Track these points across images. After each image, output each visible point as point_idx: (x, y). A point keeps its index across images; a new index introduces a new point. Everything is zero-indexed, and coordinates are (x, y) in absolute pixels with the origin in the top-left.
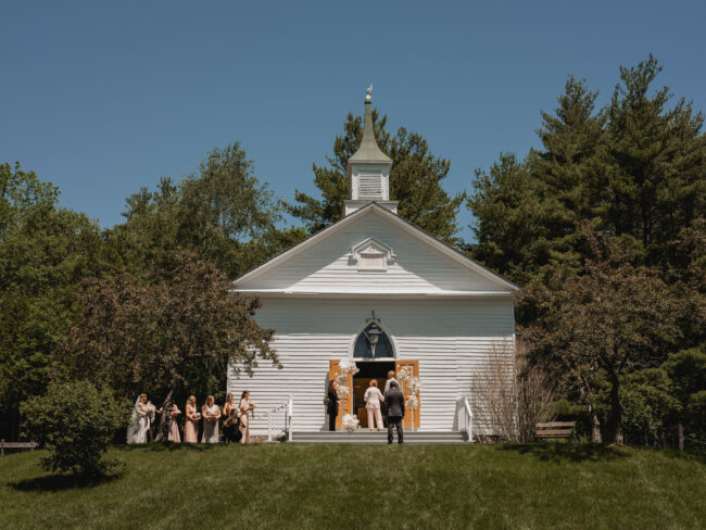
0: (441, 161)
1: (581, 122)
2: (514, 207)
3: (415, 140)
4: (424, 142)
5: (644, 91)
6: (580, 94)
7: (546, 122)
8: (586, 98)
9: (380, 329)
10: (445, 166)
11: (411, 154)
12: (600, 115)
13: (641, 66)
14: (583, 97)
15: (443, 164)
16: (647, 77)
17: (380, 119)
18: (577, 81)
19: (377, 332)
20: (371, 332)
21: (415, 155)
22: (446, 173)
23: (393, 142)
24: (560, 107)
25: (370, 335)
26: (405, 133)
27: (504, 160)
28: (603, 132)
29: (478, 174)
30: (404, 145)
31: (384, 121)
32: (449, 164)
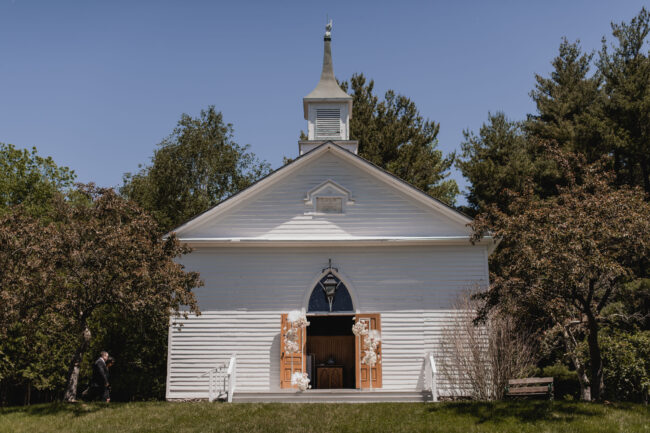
0: (430, 123)
1: (576, 82)
2: (504, 164)
3: (403, 103)
4: (412, 104)
5: (639, 46)
6: (574, 57)
7: (539, 85)
8: (581, 60)
9: (337, 280)
10: (434, 129)
11: (399, 117)
12: (596, 76)
13: (633, 21)
14: (578, 59)
15: (432, 125)
16: (641, 31)
17: (366, 84)
18: (571, 43)
19: (334, 282)
20: (326, 282)
21: (404, 118)
22: (435, 136)
23: (381, 105)
24: (554, 70)
25: (325, 285)
26: (393, 96)
27: (493, 120)
28: (599, 92)
29: (467, 135)
30: (392, 107)
31: (372, 85)
32: (438, 127)
